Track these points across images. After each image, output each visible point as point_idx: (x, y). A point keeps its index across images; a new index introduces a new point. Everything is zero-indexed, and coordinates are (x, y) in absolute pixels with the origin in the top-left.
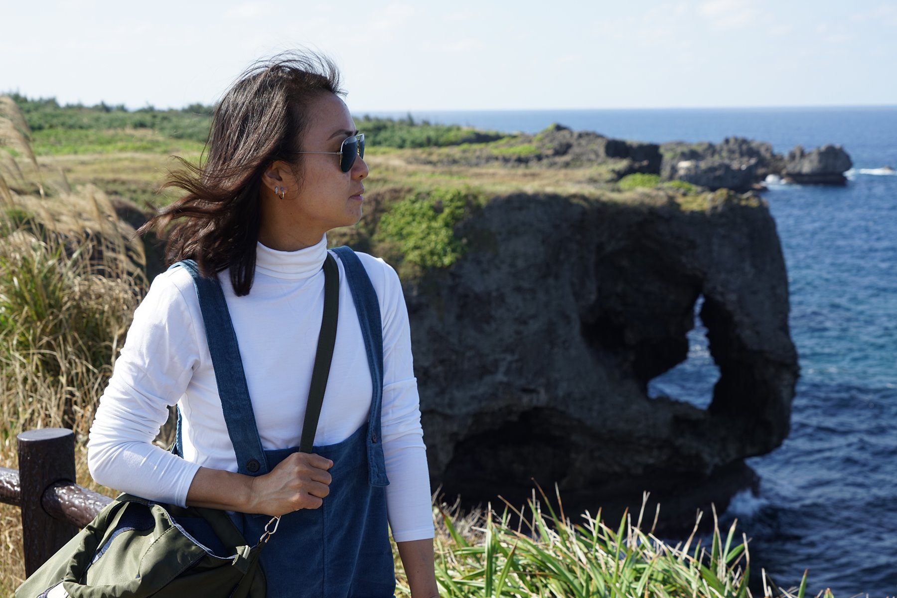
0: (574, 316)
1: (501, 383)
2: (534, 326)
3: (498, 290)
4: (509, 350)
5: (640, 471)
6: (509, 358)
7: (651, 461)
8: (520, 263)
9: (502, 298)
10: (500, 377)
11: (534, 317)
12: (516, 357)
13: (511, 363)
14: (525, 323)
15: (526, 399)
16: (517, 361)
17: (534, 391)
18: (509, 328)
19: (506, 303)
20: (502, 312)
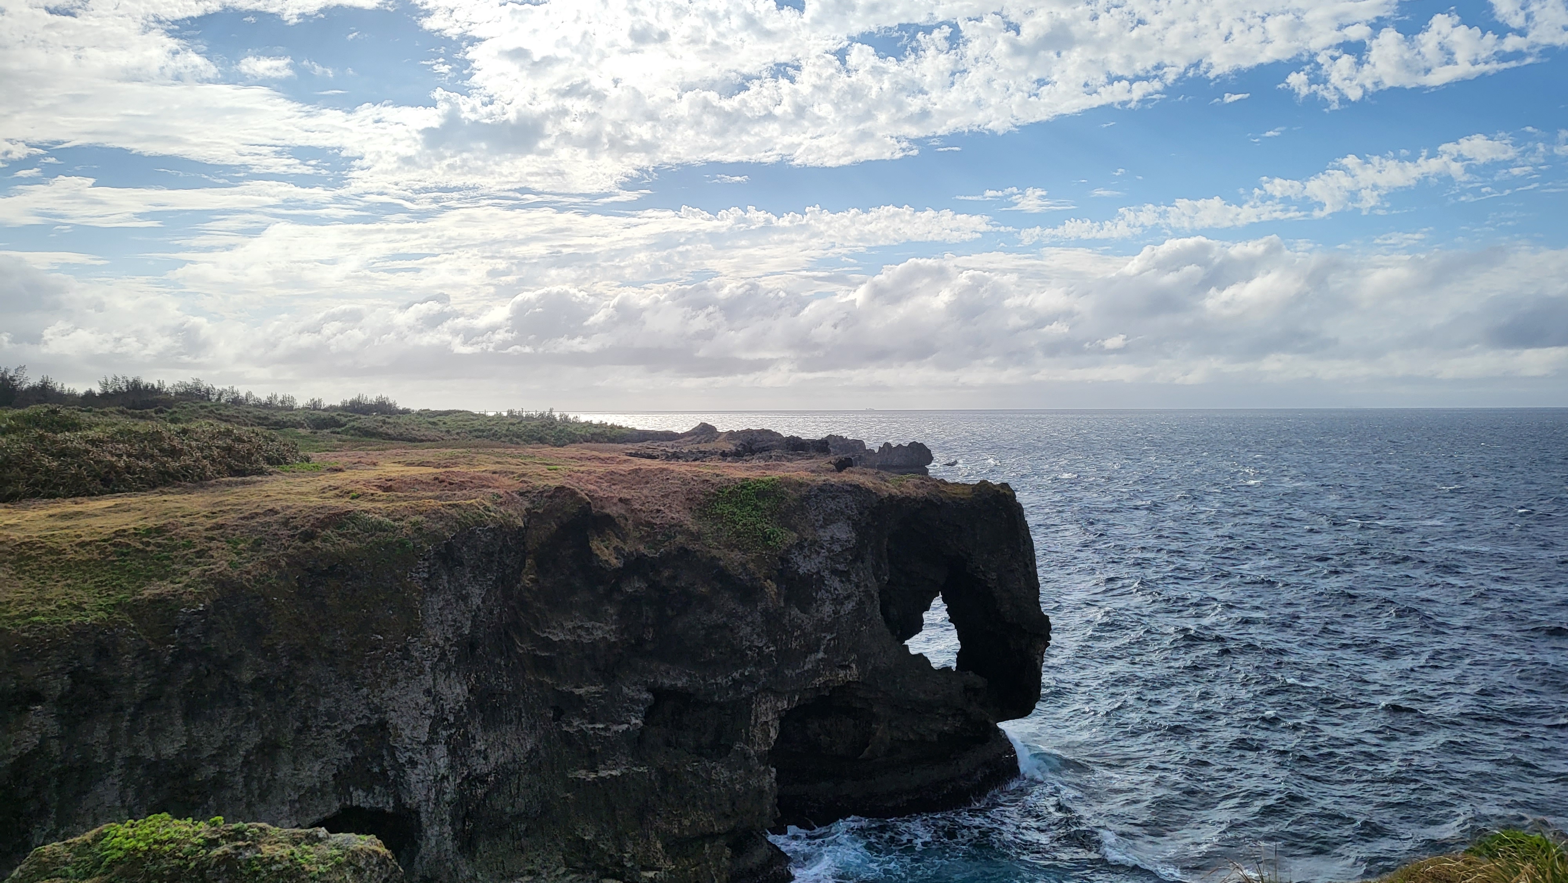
0: (876, 595)
1: (822, 660)
2: (849, 606)
3: (818, 573)
4: (829, 629)
5: (935, 737)
6: (829, 637)
8: (837, 548)
9: (821, 579)
10: (821, 655)
11: (848, 597)
12: (834, 636)
13: (829, 641)
14: (843, 604)
15: (842, 674)
16: (834, 639)
17: (848, 667)
18: (828, 609)
19: (826, 585)
20: (823, 594)
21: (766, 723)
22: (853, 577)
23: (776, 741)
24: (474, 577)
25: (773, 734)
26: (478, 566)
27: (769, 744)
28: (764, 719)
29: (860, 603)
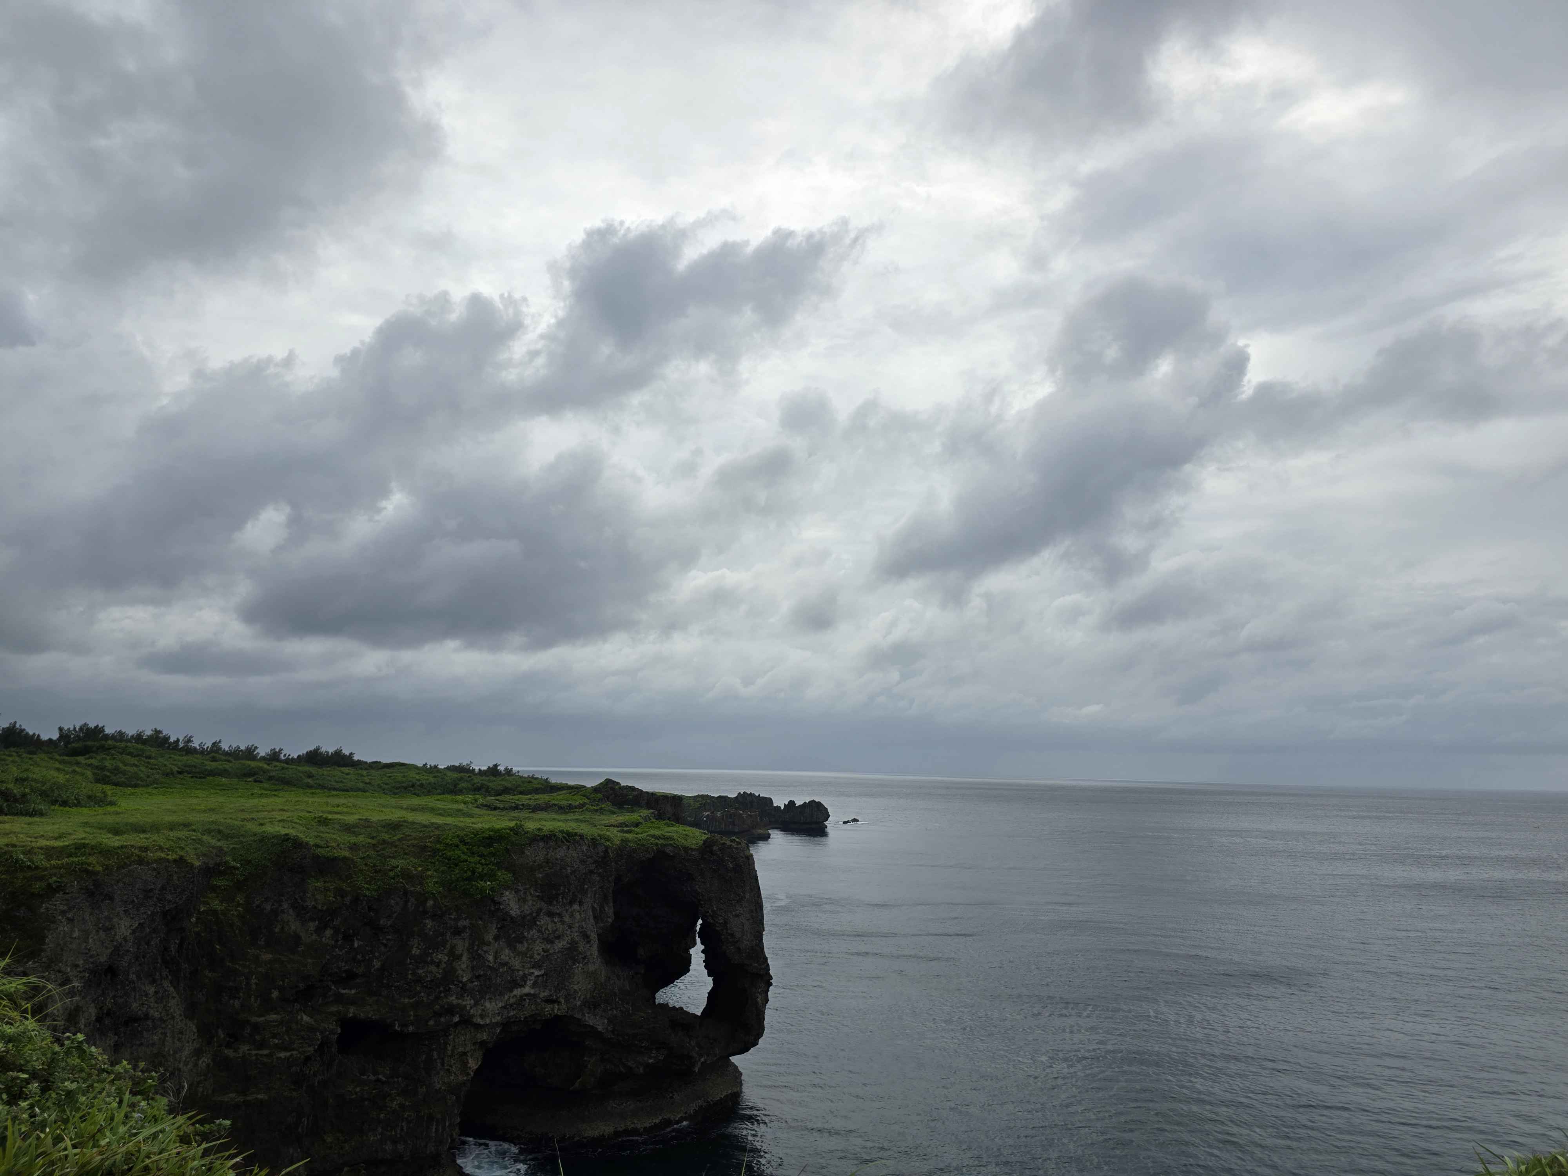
0: (594, 936)
1: (527, 995)
2: (559, 945)
4: (537, 966)
5: (641, 1070)
6: (537, 973)
7: (651, 1061)
9: (534, 921)
10: (527, 990)
11: (560, 937)
12: (542, 972)
13: (538, 976)
14: (552, 942)
15: (548, 1008)
16: (543, 975)
17: (556, 1001)
18: (538, 947)
19: (537, 925)
20: (533, 932)
21: (465, 1054)
22: (567, 919)
23: (477, 1072)
24: (125, 911)
25: (473, 1064)
26: (133, 902)
27: (468, 1074)
28: (461, 1049)
29: (573, 944)
